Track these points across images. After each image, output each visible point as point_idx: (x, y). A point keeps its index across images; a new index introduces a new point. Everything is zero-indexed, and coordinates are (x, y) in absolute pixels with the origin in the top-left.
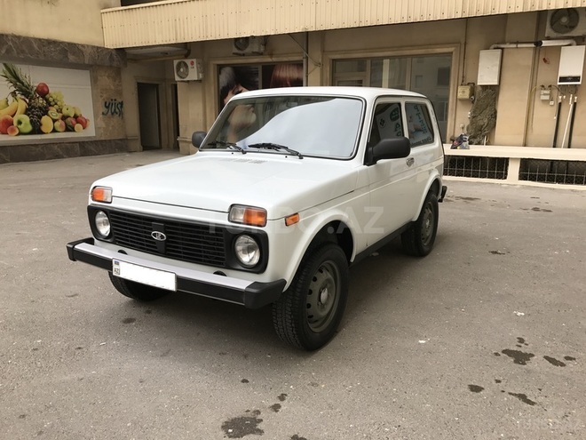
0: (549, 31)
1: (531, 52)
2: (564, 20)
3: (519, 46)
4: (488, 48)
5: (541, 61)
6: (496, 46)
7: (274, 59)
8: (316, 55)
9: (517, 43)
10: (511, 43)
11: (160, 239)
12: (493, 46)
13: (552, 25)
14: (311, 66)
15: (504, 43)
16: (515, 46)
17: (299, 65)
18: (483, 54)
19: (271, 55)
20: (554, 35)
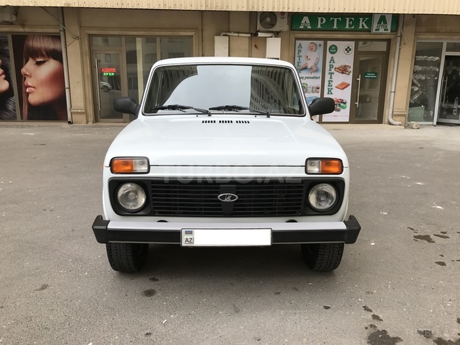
0: (259, 27)
1: (247, 40)
2: (268, 19)
3: (240, 35)
4: (219, 35)
5: (253, 47)
6: (225, 33)
7: (27, 30)
8: (73, 28)
9: (238, 33)
10: (235, 33)
11: (229, 200)
12: (222, 34)
13: (261, 22)
14: (69, 39)
15: (230, 32)
16: (237, 35)
17: (56, 37)
18: (217, 38)
19: (23, 25)
20: (263, 29)
